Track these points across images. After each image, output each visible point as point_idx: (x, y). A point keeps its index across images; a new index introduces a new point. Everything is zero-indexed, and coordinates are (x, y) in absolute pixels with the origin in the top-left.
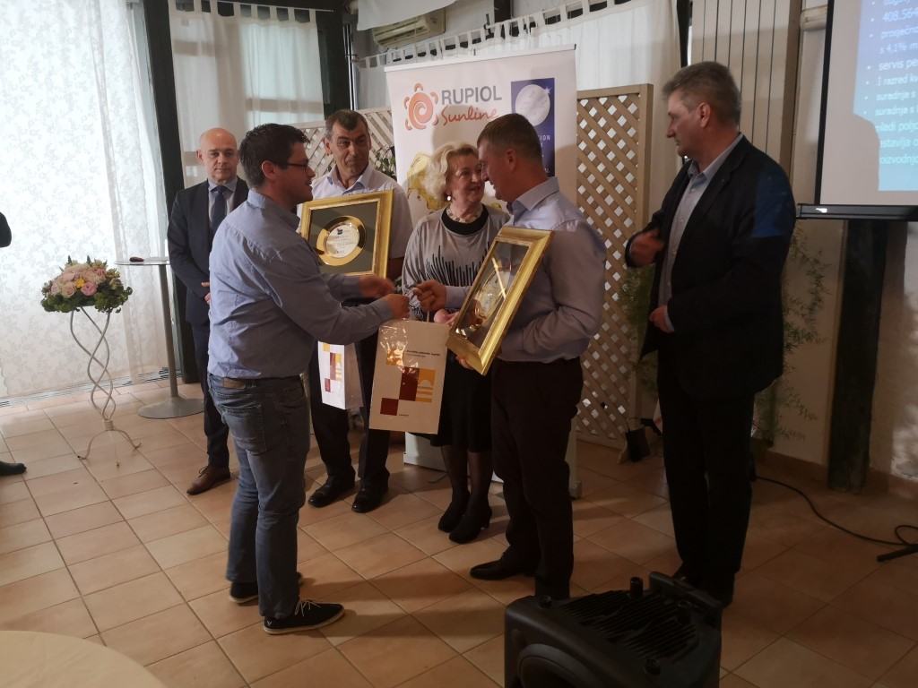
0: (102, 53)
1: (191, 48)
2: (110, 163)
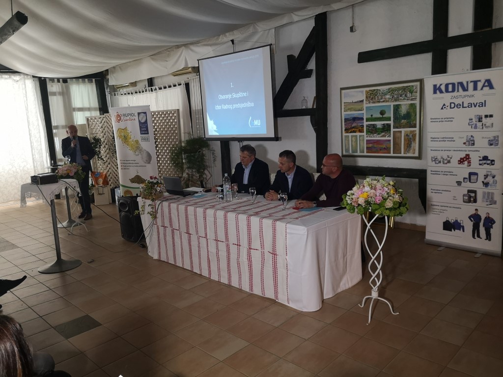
0: (27, 98)
1: (54, 94)
2: (29, 130)
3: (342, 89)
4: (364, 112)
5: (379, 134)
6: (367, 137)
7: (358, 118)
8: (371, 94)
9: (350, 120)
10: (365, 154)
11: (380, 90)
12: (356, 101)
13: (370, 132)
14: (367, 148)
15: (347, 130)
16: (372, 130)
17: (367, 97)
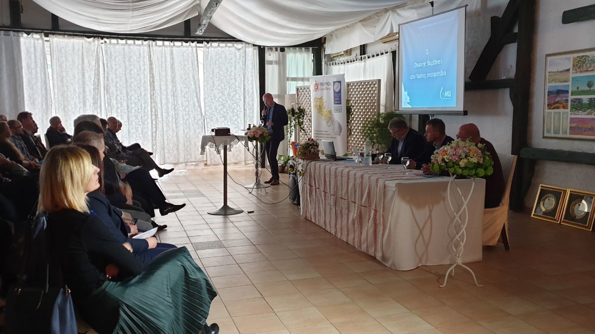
1: (271, 63)
3: (547, 55)
4: (570, 83)
5: (584, 111)
6: (571, 114)
7: (562, 90)
8: (579, 61)
9: (554, 94)
10: (568, 136)
11: (589, 56)
12: (562, 70)
13: (575, 109)
14: (570, 128)
15: (550, 106)
16: (578, 106)
17: (574, 65)
